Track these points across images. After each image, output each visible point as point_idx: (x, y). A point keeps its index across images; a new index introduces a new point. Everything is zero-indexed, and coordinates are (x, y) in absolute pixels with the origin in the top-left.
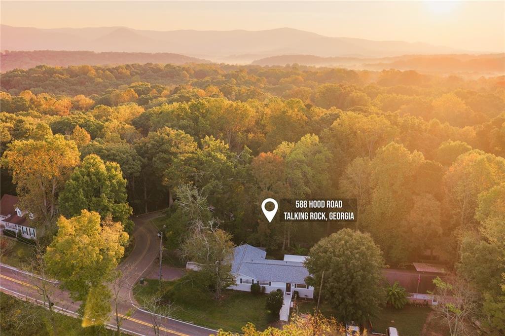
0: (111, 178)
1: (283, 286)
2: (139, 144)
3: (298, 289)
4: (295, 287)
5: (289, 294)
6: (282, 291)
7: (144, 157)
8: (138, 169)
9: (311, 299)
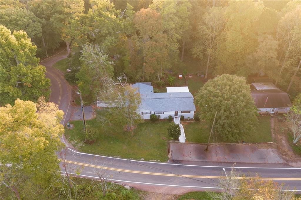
0: (23, 47)
1: (172, 114)
2: (33, 5)
3: (183, 114)
4: (181, 113)
5: (177, 118)
6: (172, 116)
7: (42, 18)
8: (40, 30)
9: (192, 119)
